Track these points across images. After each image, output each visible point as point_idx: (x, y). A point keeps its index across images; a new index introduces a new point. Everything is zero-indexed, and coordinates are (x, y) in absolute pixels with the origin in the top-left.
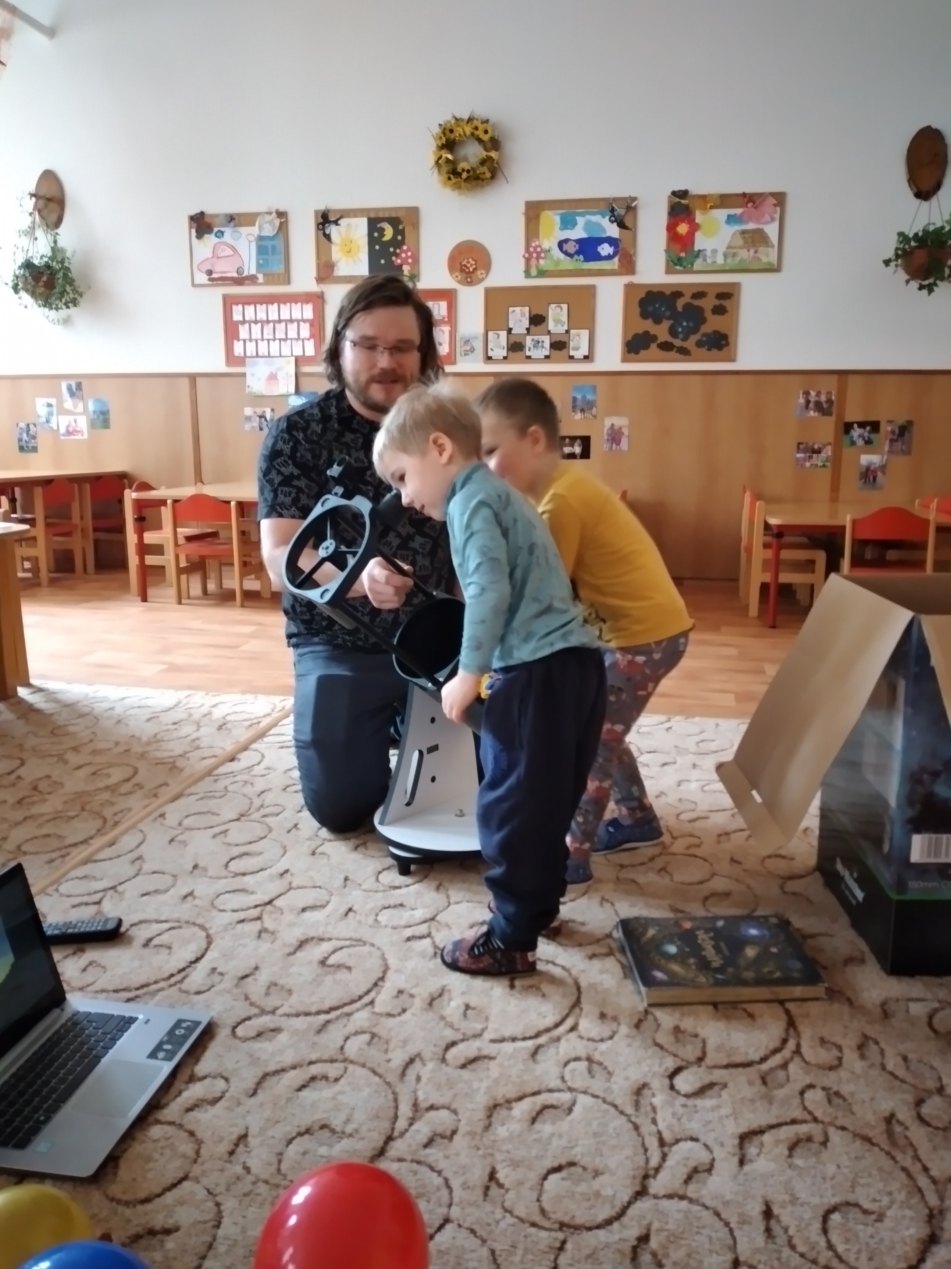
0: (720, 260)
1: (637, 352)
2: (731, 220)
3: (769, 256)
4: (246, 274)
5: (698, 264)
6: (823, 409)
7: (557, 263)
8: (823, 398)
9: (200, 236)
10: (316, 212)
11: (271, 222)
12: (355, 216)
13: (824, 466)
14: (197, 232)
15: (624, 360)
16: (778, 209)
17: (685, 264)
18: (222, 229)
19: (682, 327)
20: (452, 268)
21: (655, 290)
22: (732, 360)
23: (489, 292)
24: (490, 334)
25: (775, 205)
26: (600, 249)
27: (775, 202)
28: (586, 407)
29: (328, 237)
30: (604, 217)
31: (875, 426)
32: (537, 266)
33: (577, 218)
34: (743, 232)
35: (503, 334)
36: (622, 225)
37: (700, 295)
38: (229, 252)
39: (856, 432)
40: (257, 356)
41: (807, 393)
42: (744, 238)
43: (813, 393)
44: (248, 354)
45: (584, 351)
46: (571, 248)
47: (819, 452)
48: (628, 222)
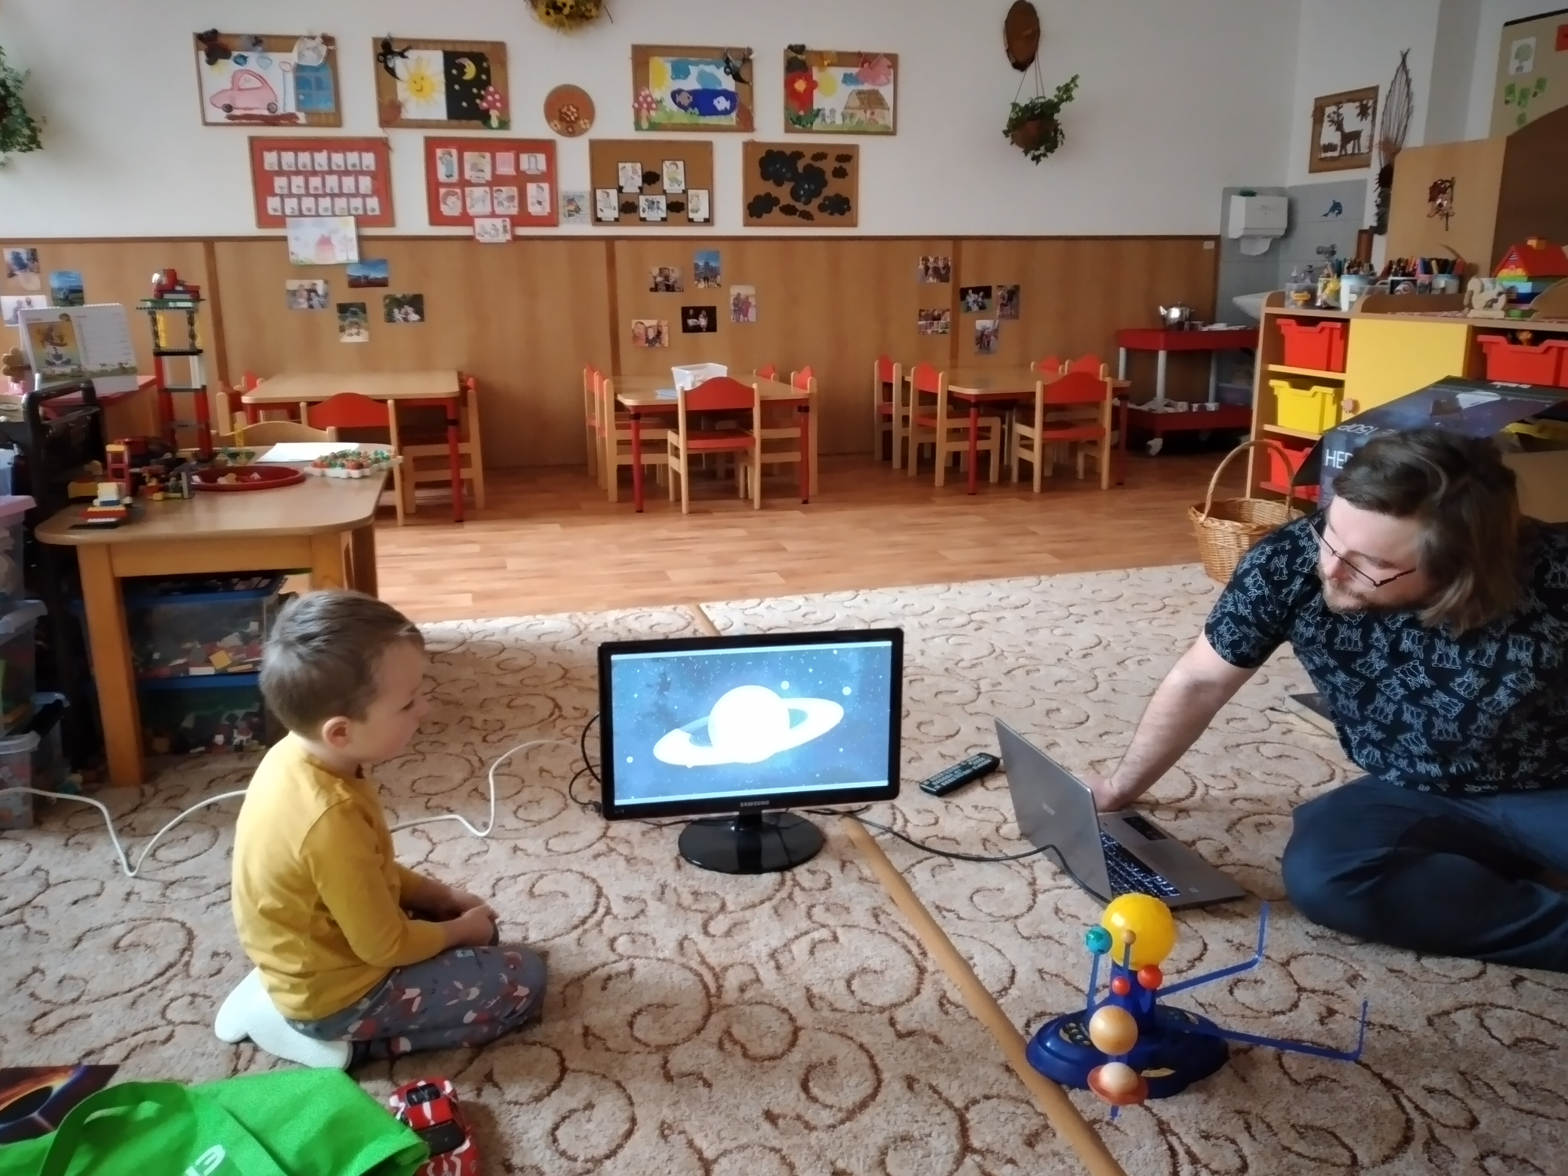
0: (839, 121)
1: (759, 216)
2: (847, 79)
3: (885, 119)
4: (280, 111)
5: (817, 124)
6: (942, 275)
7: (671, 115)
8: (941, 264)
9: (211, 61)
10: (375, 40)
11: (315, 49)
12: (427, 48)
13: (944, 332)
14: (208, 55)
15: (746, 224)
16: (892, 71)
17: (804, 123)
18: (245, 54)
19: (804, 190)
20: (549, 117)
21: (775, 150)
22: (854, 225)
23: (595, 146)
24: (599, 192)
25: (889, 67)
26: (715, 102)
27: (889, 63)
28: (709, 275)
29: (392, 72)
30: (718, 67)
31: (986, 291)
32: (648, 119)
33: (691, 67)
34: (859, 93)
35: (613, 193)
36: (737, 77)
37: (820, 155)
38: (255, 83)
39: (971, 298)
40: (301, 215)
41: (926, 260)
42: (860, 99)
43: (931, 260)
44: (288, 212)
45: (703, 214)
46: (685, 100)
47: (938, 318)
48: (744, 75)
